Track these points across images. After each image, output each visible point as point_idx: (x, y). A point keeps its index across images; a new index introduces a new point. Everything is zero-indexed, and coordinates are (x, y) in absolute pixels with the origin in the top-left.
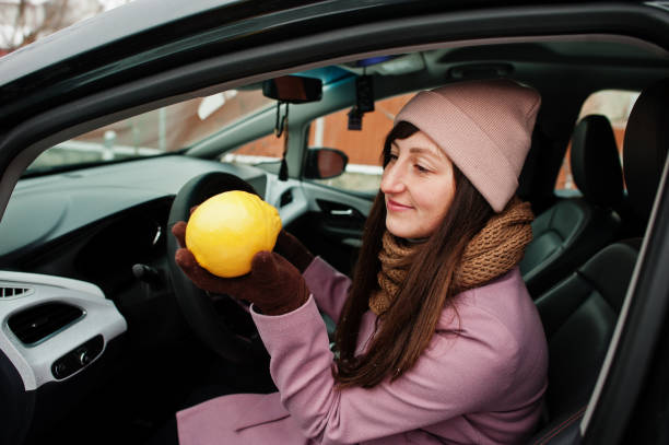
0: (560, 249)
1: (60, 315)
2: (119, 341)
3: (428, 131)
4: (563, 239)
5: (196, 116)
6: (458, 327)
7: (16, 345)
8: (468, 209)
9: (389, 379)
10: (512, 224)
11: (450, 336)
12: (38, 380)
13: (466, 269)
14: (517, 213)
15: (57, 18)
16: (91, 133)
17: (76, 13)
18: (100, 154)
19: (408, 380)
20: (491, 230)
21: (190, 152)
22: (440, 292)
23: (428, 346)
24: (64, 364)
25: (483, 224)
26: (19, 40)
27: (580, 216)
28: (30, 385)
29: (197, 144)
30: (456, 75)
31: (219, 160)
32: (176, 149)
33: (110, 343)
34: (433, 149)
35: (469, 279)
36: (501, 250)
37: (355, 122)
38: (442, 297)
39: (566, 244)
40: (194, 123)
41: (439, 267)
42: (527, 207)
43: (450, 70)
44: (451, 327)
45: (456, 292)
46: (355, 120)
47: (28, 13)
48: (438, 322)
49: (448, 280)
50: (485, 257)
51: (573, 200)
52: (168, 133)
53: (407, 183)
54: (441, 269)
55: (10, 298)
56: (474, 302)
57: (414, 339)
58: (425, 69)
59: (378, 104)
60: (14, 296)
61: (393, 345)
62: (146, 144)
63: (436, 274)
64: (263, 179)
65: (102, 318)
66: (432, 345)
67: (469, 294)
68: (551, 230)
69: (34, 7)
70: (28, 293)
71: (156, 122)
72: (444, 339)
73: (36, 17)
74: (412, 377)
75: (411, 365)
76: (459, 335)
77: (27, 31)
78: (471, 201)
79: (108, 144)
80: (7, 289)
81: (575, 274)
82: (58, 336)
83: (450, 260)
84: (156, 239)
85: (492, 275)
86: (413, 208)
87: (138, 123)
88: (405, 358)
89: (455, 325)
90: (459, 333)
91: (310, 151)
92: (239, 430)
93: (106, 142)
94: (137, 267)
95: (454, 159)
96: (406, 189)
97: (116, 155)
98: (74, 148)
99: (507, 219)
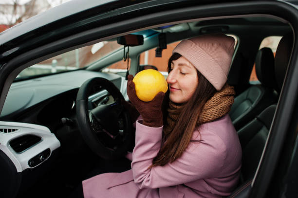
0: (250, 108)
1: (31, 140)
2: (57, 151)
3: (186, 56)
4: (252, 103)
5: (90, 53)
6: (200, 139)
7: (13, 153)
8: (204, 89)
9: (171, 161)
10: (225, 96)
11: (196, 143)
12: (22, 168)
13: (204, 115)
14: (227, 91)
15: (30, 11)
16: (45, 61)
17: (39, 8)
18: (50, 70)
19: (179, 162)
20: (215, 98)
21: (88, 68)
22: (193, 125)
23: (187, 147)
24: (33, 161)
25: (212, 95)
26: (14, 21)
27: (259, 93)
28: (19, 170)
29: (91, 65)
30: (203, 32)
31: (101, 72)
32: (82, 67)
33: (53, 152)
34: (188, 63)
35: (206, 119)
36: (219, 106)
37: (159, 54)
38: (194, 126)
39: (253, 105)
40: (90, 55)
41: (192, 114)
42: (232, 89)
43: (201, 29)
44: (197, 139)
45: (199, 125)
46: (159, 53)
47: (18, 9)
48: (191, 137)
49: (196, 119)
50: (212, 109)
51: (257, 86)
52: (80, 60)
53: (177, 79)
54: (193, 115)
55: (10, 133)
56: (207, 128)
57: (181, 144)
58: (190, 29)
59: (168, 45)
60: (12, 132)
61: (172, 148)
62: (70, 65)
63: (191, 117)
64: (120, 79)
65: (50, 141)
66: (189, 147)
67: (205, 125)
68: (248, 99)
69: (20, 6)
70: (18, 131)
71: (74, 55)
72: (193, 144)
73: (21, 10)
74: (180, 161)
75: (180, 156)
76: (200, 142)
77: (18, 17)
78: (205, 85)
79: (54, 66)
80: (9, 130)
81: (256, 119)
82: (31, 149)
83: (197, 111)
84: (73, 107)
85: (215, 117)
86: (180, 90)
87: (67, 56)
88: (177, 153)
89: (199, 138)
90: (200, 141)
91: (140, 67)
92: (109, 188)
93: (53, 65)
94: (64, 119)
95: (197, 67)
96: (177, 82)
97: (57, 70)
98: (38, 68)
99: (223, 93)
